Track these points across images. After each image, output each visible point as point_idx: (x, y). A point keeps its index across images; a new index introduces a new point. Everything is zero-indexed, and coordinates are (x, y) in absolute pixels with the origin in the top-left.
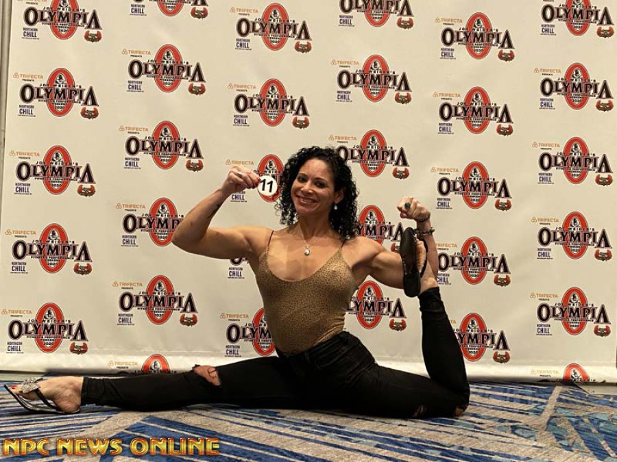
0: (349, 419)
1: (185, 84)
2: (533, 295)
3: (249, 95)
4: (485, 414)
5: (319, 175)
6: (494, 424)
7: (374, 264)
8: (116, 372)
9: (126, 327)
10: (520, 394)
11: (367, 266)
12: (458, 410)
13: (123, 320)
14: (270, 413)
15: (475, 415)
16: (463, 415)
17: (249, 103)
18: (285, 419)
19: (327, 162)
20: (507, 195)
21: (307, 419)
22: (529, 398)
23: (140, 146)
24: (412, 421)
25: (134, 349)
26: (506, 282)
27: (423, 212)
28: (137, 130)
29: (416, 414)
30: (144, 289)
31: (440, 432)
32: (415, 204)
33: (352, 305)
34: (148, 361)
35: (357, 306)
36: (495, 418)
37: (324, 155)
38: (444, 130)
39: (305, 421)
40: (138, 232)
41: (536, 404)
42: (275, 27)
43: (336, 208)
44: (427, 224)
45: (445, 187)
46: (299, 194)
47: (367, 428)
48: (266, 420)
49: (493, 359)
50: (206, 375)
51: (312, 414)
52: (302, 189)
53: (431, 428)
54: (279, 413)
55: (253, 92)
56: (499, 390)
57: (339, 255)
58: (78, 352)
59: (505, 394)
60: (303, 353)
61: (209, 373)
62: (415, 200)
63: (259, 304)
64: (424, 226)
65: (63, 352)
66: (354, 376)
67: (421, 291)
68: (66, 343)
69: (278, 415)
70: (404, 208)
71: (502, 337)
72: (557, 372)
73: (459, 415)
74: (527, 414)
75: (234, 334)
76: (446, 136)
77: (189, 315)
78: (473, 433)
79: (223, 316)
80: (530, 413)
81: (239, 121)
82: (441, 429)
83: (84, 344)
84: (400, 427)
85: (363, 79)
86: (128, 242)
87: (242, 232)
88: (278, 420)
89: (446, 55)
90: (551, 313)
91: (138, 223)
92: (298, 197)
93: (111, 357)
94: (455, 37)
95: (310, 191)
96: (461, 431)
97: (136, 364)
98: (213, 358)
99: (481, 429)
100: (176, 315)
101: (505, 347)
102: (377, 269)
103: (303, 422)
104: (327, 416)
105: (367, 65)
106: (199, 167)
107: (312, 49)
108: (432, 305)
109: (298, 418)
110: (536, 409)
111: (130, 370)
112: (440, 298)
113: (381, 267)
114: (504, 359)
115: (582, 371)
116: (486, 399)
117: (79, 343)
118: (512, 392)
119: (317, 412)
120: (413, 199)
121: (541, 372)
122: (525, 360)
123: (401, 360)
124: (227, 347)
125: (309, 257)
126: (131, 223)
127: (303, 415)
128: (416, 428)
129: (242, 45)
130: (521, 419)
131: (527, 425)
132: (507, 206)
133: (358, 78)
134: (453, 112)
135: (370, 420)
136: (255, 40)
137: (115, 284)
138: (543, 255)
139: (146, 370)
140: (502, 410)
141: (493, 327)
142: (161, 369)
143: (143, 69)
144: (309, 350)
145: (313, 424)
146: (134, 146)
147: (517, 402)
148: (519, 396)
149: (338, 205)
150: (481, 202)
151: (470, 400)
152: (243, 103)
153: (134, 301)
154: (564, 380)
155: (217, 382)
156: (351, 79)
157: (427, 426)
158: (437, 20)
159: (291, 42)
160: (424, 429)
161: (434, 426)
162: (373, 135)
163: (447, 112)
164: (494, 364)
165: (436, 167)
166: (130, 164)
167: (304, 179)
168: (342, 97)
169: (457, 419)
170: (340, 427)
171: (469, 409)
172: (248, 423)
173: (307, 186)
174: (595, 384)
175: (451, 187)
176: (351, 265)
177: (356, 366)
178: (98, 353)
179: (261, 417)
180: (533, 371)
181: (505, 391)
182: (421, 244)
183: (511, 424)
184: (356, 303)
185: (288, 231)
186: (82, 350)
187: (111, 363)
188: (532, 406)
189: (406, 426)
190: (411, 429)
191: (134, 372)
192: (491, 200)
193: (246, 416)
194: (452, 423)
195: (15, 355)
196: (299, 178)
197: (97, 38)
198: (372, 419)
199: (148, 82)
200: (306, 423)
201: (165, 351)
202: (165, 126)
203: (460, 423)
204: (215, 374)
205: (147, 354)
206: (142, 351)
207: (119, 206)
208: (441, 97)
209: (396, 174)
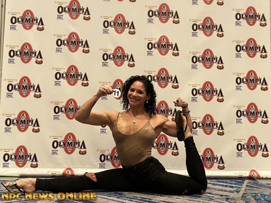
0: (154, 196)
1: (81, 49)
2: (234, 140)
3: (108, 53)
4: (215, 193)
5: (140, 89)
6: (219, 197)
7: (164, 127)
8: (50, 176)
9: (55, 156)
10: (230, 184)
11: (161, 127)
12: (202, 191)
13: (54, 153)
14: (119, 194)
15: (210, 193)
16: (205, 193)
18: (126, 196)
19: (143, 82)
20: (222, 96)
21: (135, 196)
22: (234, 185)
23: (61, 76)
24: (182, 196)
25: (58, 165)
26: (222, 134)
27: (184, 104)
28: (60, 69)
29: (184, 193)
30: (63, 139)
31: (195, 201)
32: (181, 100)
33: (155, 145)
34: (65, 171)
35: (157, 145)
36: (218, 194)
37: (141, 79)
38: (194, 67)
39: (135, 197)
40: (60, 113)
41: (237, 188)
42: (120, 24)
43: (147, 102)
44: (187, 109)
45: (195, 92)
46: (131, 97)
47: (162, 200)
48: (117, 197)
49: (217, 168)
50: (90, 177)
51: (138, 194)
52: (132, 95)
53: (191, 200)
54: (123, 193)
55: (110, 52)
56: (220, 182)
57: (149, 123)
58: (34, 167)
59: (223, 184)
60: (133, 167)
61: (92, 176)
62: (181, 99)
63: (114, 145)
64: (185, 110)
65: (27, 167)
66: (156, 177)
67: (185, 139)
68: (29, 163)
69: (123, 194)
70: (176, 102)
71: (221, 158)
72: (246, 174)
73: (203, 194)
74: (233, 192)
75: (103, 158)
76: (195, 70)
77: (83, 150)
78: (209, 201)
79: (98, 150)
80: (234, 192)
81: (104, 65)
82: (195, 200)
83: (37, 163)
84: (177, 199)
85: (158, 46)
86: (56, 118)
87: (105, 113)
88: (122, 197)
89: (194, 35)
90: (243, 147)
91: (60, 110)
92: (131, 98)
93: (49, 169)
94: (198, 27)
95: (136, 96)
96: (204, 201)
97: (60, 172)
98: (93, 169)
99: (213, 199)
100: (77, 150)
101: (223, 163)
102: (165, 129)
103: (134, 198)
104: (145, 194)
105: (160, 40)
106: (87, 85)
107: (136, 33)
108: (190, 145)
109: (131, 195)
110: (237, 190)
111: (57, 175)
112: (193, 141)
113: (167, 128)
114: (222, 168)
115: (257, 173)
116: (215, 186)
117: (35, 163)
118: (226, 183)
119: (140, 193)
120: (180, 98)
121: (239, 173)
122: (232, 168)
123: (177, 169)
124: (100, 164)
125: (136, 124)
126: (57, 110)
127: (134, 194)
128: (184, 199)
129: (105, 32)
130: (231, 195)
131: (233, 198)
132: (222, 101)
133: (156, 45)
134: (198, 60)
135: (163, 196)
136: (111, 29)
137: (50, 137)
138: (239, 122)
139: (64, 175)
140: (222, 191)
141: (217, 154)
142: (70, 174)
143: (62, 43)
144: (136, 165)
145: (138, 198)
146: (58, 76)
147: (228, 187)
148: (229, 185)
149: (148, 101)
150: (211, 99)
151: (208, 186)
152: (106, 57)
153: (59, 144)
154: (249, 177)
155: (95, 180)
156: (153, 46)
157: (189, 199)
158: (190, 20)
159: (127, 30)
160: (187, 200)
161: (192, 199)
162: (163, 70)
163: (195, 60)
165: (191, 83)
166: (57, 84)
167: (133, 90)
168: (149, 54)
169: (202, 195)
170: (150, 199)
171: (207, 191)
172: (110, 198)
173: (134, 94)
174: (263, 179)
175: (198, 92)
176: (154, 128)
177: (157, 172)
178: (43, 168)
179: (115, 195)
180: (235, 173)
181: (223, 182)
182: (184, 118)
183: (226, 197)
184: (156, 144)
185: (126, 113)
186: (36, 166)
187: (48, 172)
188: (235, 189)
189: (179, 198)
190: (182, 200)
191: (58, 176)
192: (215, 98)
193: (108, 195)
194: (200, 197)
195: (6, 169)
196: (131, 90)
197: (42, 29)
198: (164, 195)
199: (64, 48)
200: (135, 198)
201: (72, 166)
202: (72, 67)
203: (204, 197)
204: (94, 176)
205: (65, 168)
206: (62, 166)
207: (52, 102)
208: (192, 53)
209: (173, 87)
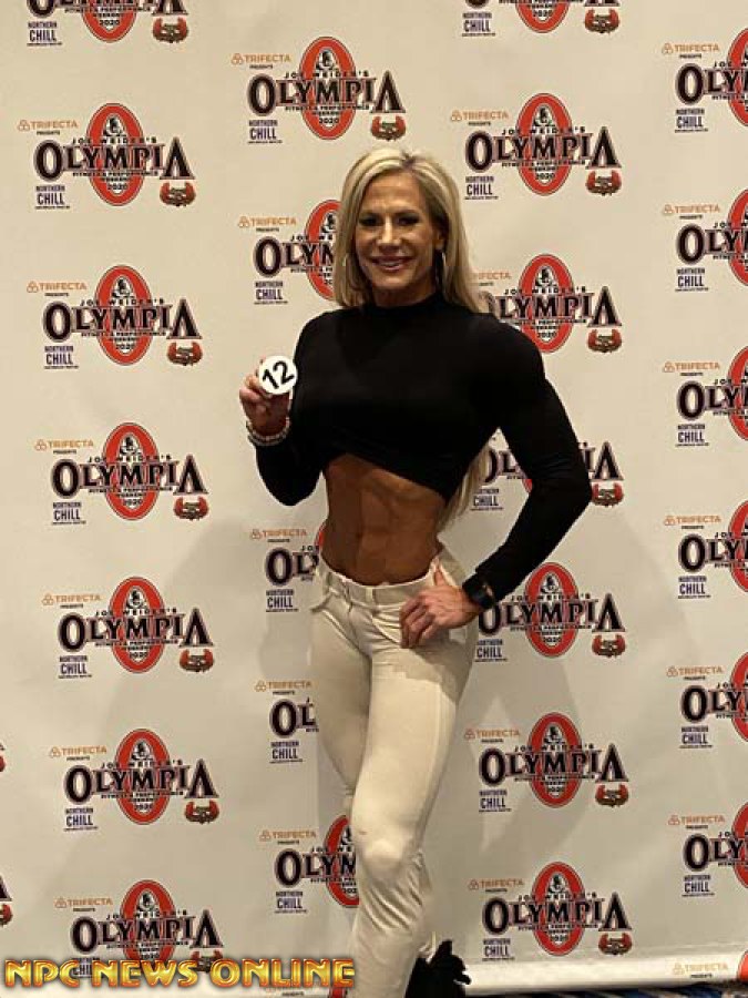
2: (674, 821)
3: (79, 460)
17: (81, 478)
20: (616, 625)
26: (620, 798)
42: (123, 317)
49: (597, 949)
55: (89, 453)
71: (615, 905)
72: (725, 967)
81: (65, 515)
90: (711, 851)
101: (622, 924)
107: (204, 358)
114: (621, 948)
121: (693, 967)
122: (662, 945)
129: (57, 360)
132: (617, 648)
136: (85, 346)
138: (693, 739)
141: (599, 888)
150: (565, 643)
152: (69, 478)
159: (159, 345)
164: (601, 958)
180: (678, 967)
192: (585, 637)
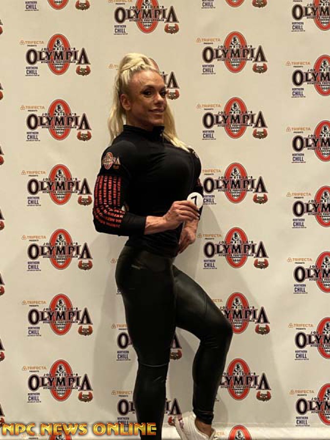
1: (75, 197)
9: (35, 404)
13: (33, 399)
28: (37, 238)
30: (48, 372)
33: (224, 380)
35: (228, 380)
38: (298, 224)
45: (301, 274)
76: (299, 230)
77: (86, 393)
83: (2, 419)
85: (225, 184)
89: (297, 159)
91: (40, 317)
94: (305, 143)
100: (75, 393)
105: (228, 172)
106: (89, 266)
123: (266, 426)
124: (118, 419)
126: (35, 317)
133: (221, 184)
134: (305, 209)
137: (24, 368)
143: (40, 187)
146: (34, 252)
153: (40, 382)
156: (215, 185)
158: (288, 129)
162: (235, 232)
163: (299, 209)
165: (292, 257)
166: (32, 267)
168: (208, 200)
175: (306, 274)
184: (227, 378)
199: (44, 197)
202: (60, 233)
207: (24, 303)
208: (294, 196)
209: (257, 265)
